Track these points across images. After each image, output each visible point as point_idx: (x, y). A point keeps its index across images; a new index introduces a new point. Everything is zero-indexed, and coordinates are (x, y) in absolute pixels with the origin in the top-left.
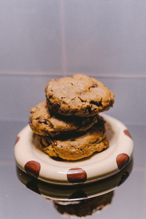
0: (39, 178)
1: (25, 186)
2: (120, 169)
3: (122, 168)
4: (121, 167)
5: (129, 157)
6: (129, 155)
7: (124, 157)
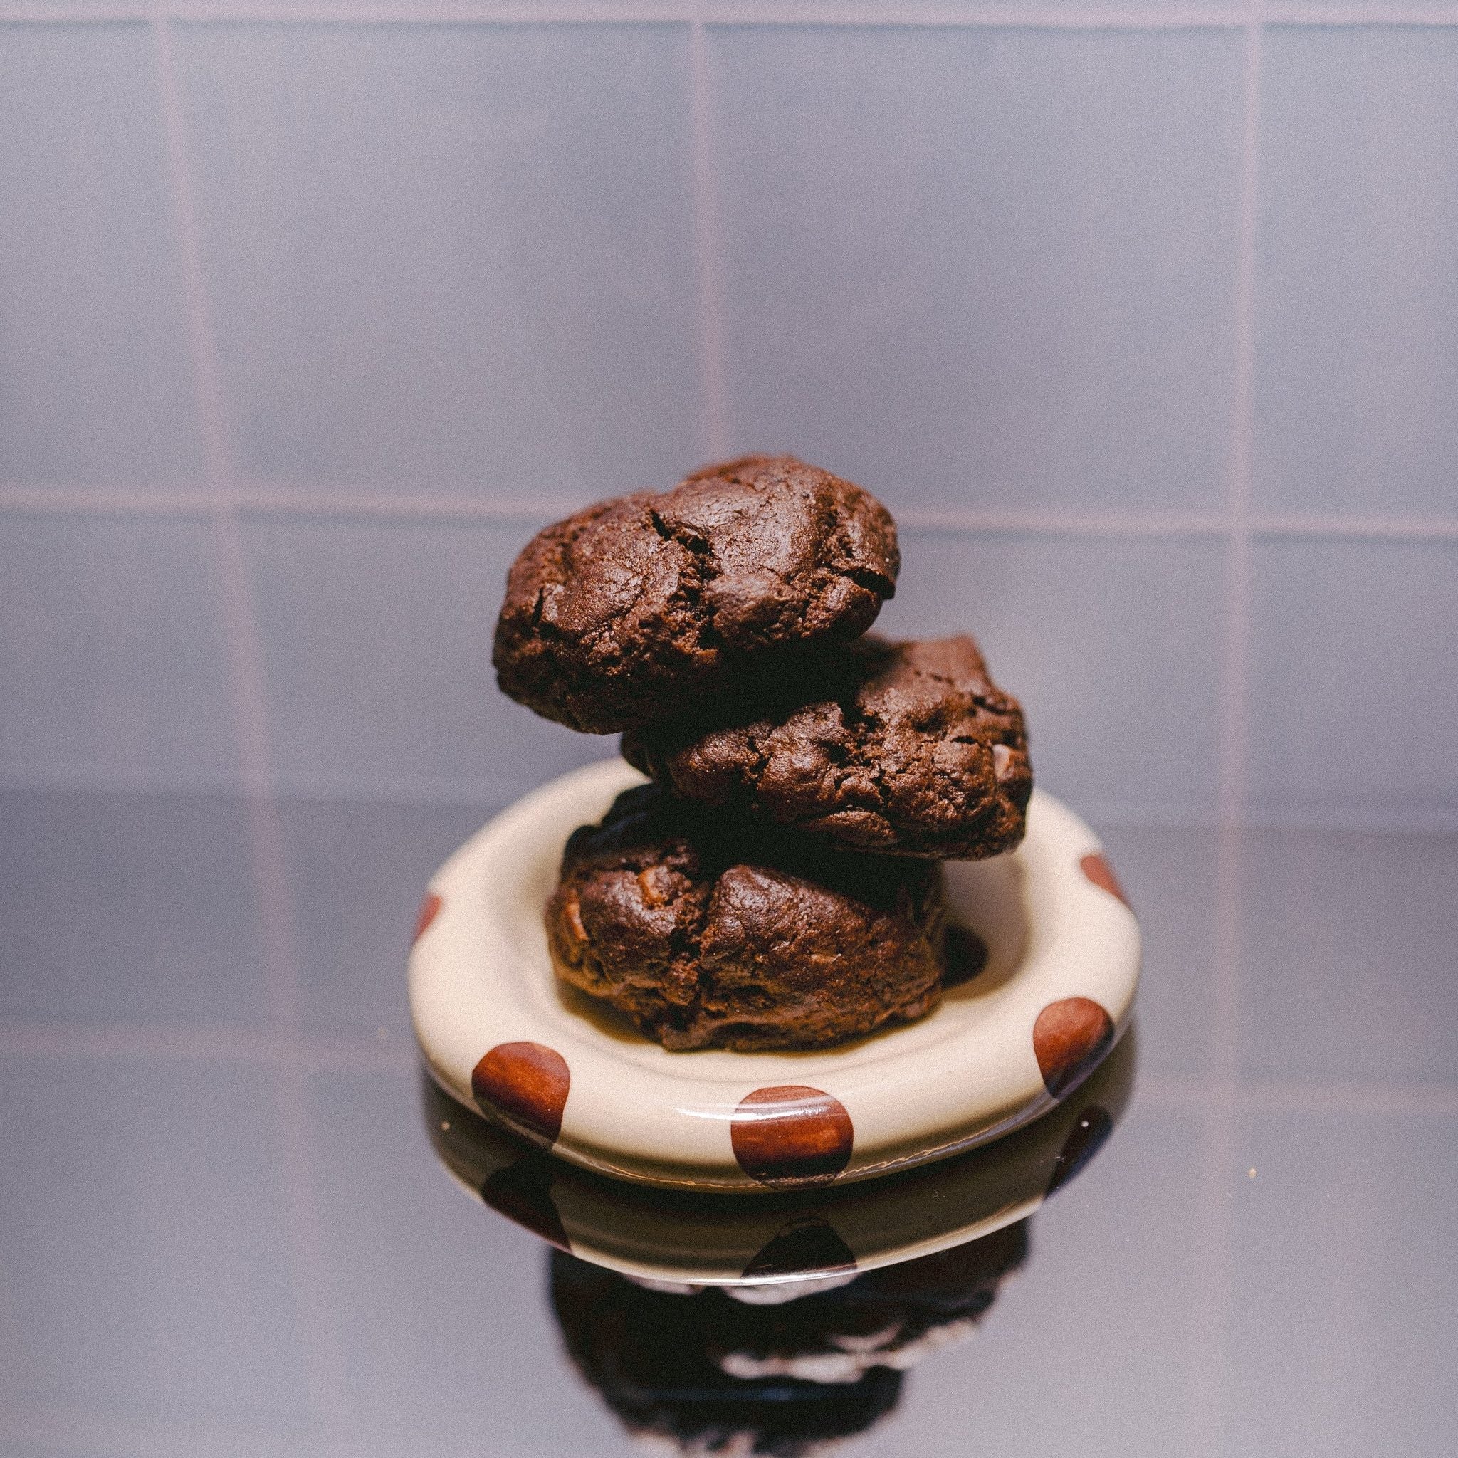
0: (558, 1148)
1: (476, 1198)
2: (1055, 1094)
3: (1068, 1090)
4: (1064, 1082)
5: (1108, 1021)
6: (1113, 1008)
7: (1080, 1020)
